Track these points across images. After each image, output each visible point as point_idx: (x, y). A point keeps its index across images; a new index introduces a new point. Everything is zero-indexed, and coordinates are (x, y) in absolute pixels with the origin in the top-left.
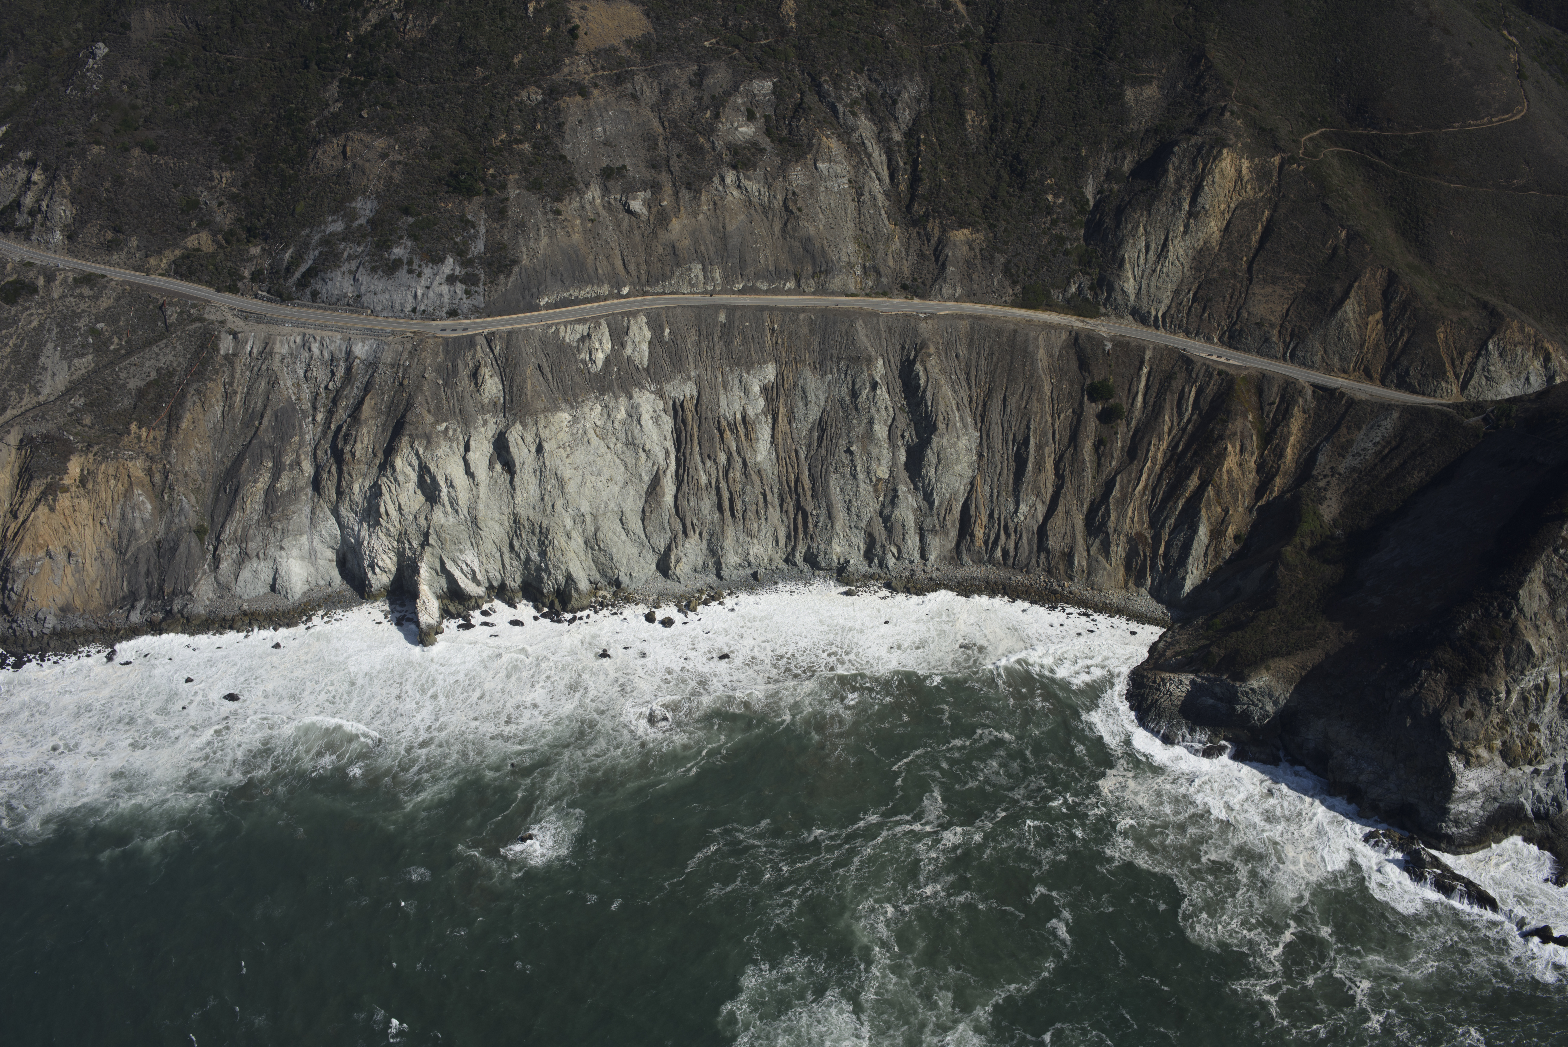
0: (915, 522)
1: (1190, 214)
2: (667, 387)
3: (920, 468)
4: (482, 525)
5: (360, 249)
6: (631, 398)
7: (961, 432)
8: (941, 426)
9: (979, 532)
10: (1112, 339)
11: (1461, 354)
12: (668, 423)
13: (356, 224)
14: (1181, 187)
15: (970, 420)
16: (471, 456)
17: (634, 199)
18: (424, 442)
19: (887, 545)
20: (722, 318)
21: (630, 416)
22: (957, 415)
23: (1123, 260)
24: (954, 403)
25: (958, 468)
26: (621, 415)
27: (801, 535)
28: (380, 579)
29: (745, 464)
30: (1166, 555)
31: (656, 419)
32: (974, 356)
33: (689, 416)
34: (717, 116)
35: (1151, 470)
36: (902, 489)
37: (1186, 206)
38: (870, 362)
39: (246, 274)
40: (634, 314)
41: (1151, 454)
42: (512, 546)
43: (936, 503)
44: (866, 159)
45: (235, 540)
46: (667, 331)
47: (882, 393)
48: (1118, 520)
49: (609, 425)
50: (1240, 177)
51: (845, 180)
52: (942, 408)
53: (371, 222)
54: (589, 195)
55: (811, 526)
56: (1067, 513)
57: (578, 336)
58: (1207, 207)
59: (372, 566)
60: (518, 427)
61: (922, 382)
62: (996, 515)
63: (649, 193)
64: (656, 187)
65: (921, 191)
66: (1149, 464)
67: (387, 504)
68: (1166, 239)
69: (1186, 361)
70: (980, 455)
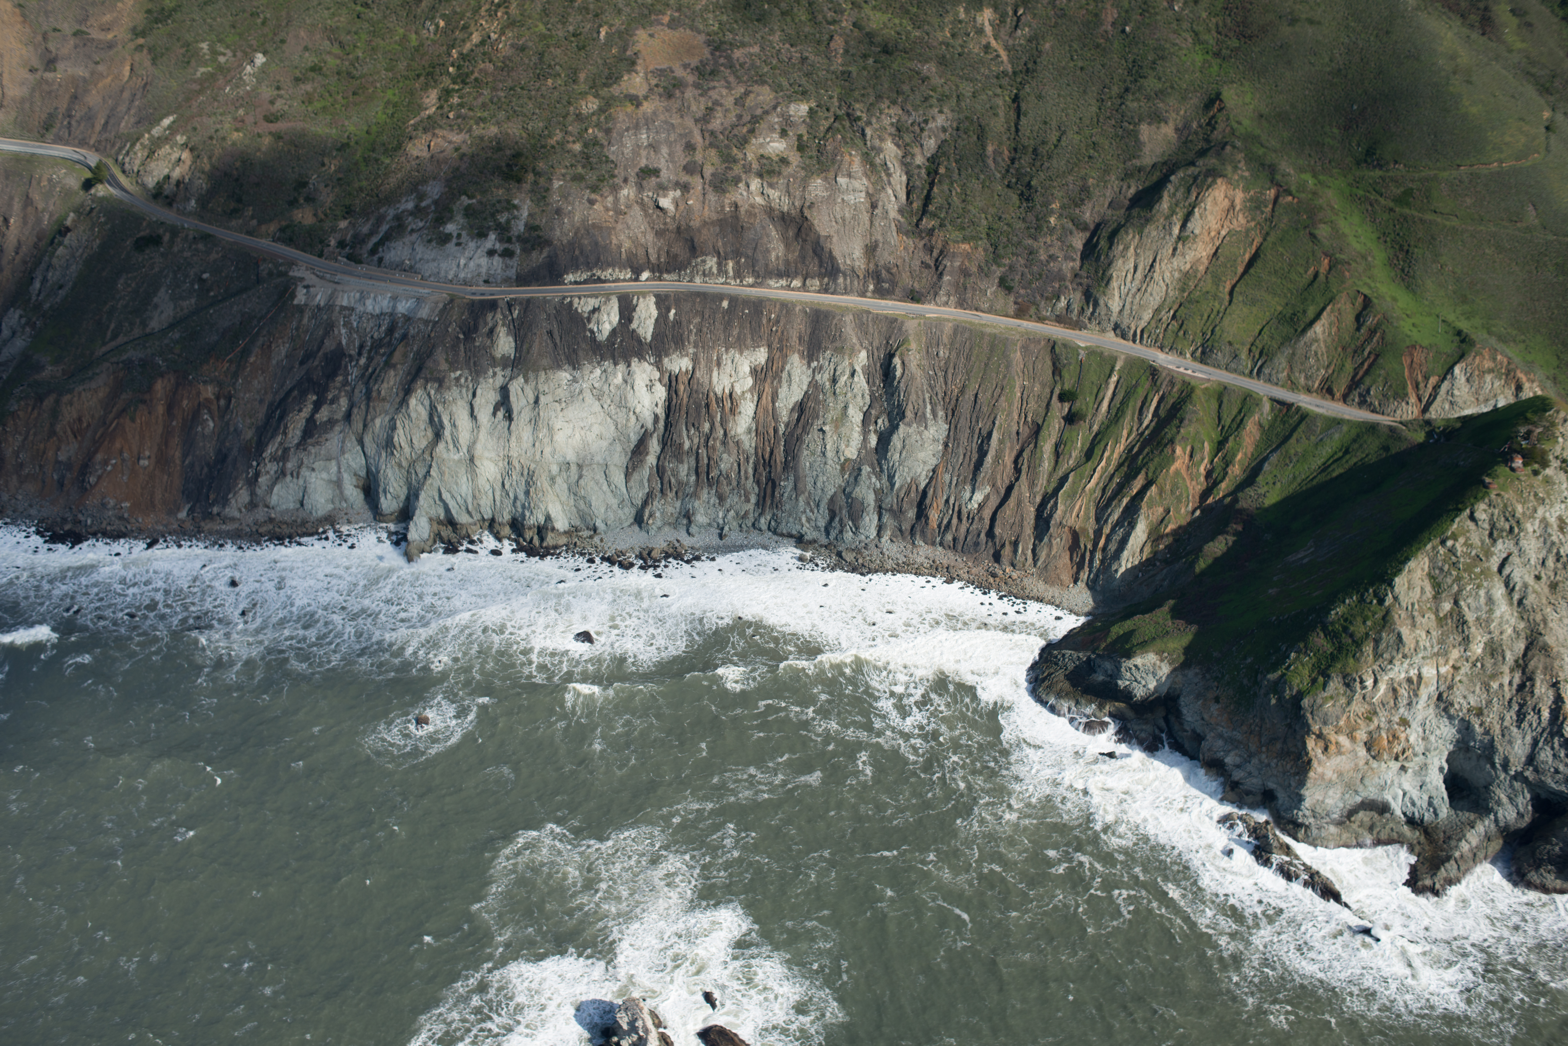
0: (876, 501)
1: (1179, 238)
2: (666, 361)
3: (887, 451)
4: (477, 462)
5: (421, 224)
6: (629, 366)
7: (930, 423)
8: (909, 414)
9: (934, 516)
10: (1086, 348)
11: (1426, 378)
12: (661, 392)
13: (423, 204)
14: (1173, 212)
15: (941, 413)
16: (477, 401)
17: (665, 196)
18: (436, 385)
19: (846, 520)
20: (725, 304)
21: (625, 381)
22: (929, 407)
23: (1110, 278)
24: (927, 396)
25: (921, 455)
26: (619, 379)
27: (768, 502)
28: (389, 504)
29: (725, 434)
30: (1104, 549)
31: (650, 387)
32: (954, 355)
33: (682, 388)
34: (752, 131)
35: (1105, 469)
36: (866, 469)
37: (1176, 231)
38: (853, 353)
39: (333, 243)
40: (644, 295)
41: (1106, 454)
42: (503, 485)
43: (897, 486)
44: (885, 178)
45: (274, 458)
46: (673, 311)
47: (860, 380)
48: (1065, 513)
49: (606, 387)
50: (1232, 206)
51: (863, 194)
52: (913, 397)
53: (436, 202)
54: (625, 192)
55: (777, 494)
56: (1019, 503)
57: (590, 308)
58: (1197, 232)
59: (385, 492)
60: (521, 380)
61: (898, 373)
62: (952, 501)
63: (678, 193)
64: (685, 188)
65: (931, 208)
66: (1103, 463)
67: (400, 437)
68: (1154, 261)
69: (1154, 372)
70: (946, 445)
